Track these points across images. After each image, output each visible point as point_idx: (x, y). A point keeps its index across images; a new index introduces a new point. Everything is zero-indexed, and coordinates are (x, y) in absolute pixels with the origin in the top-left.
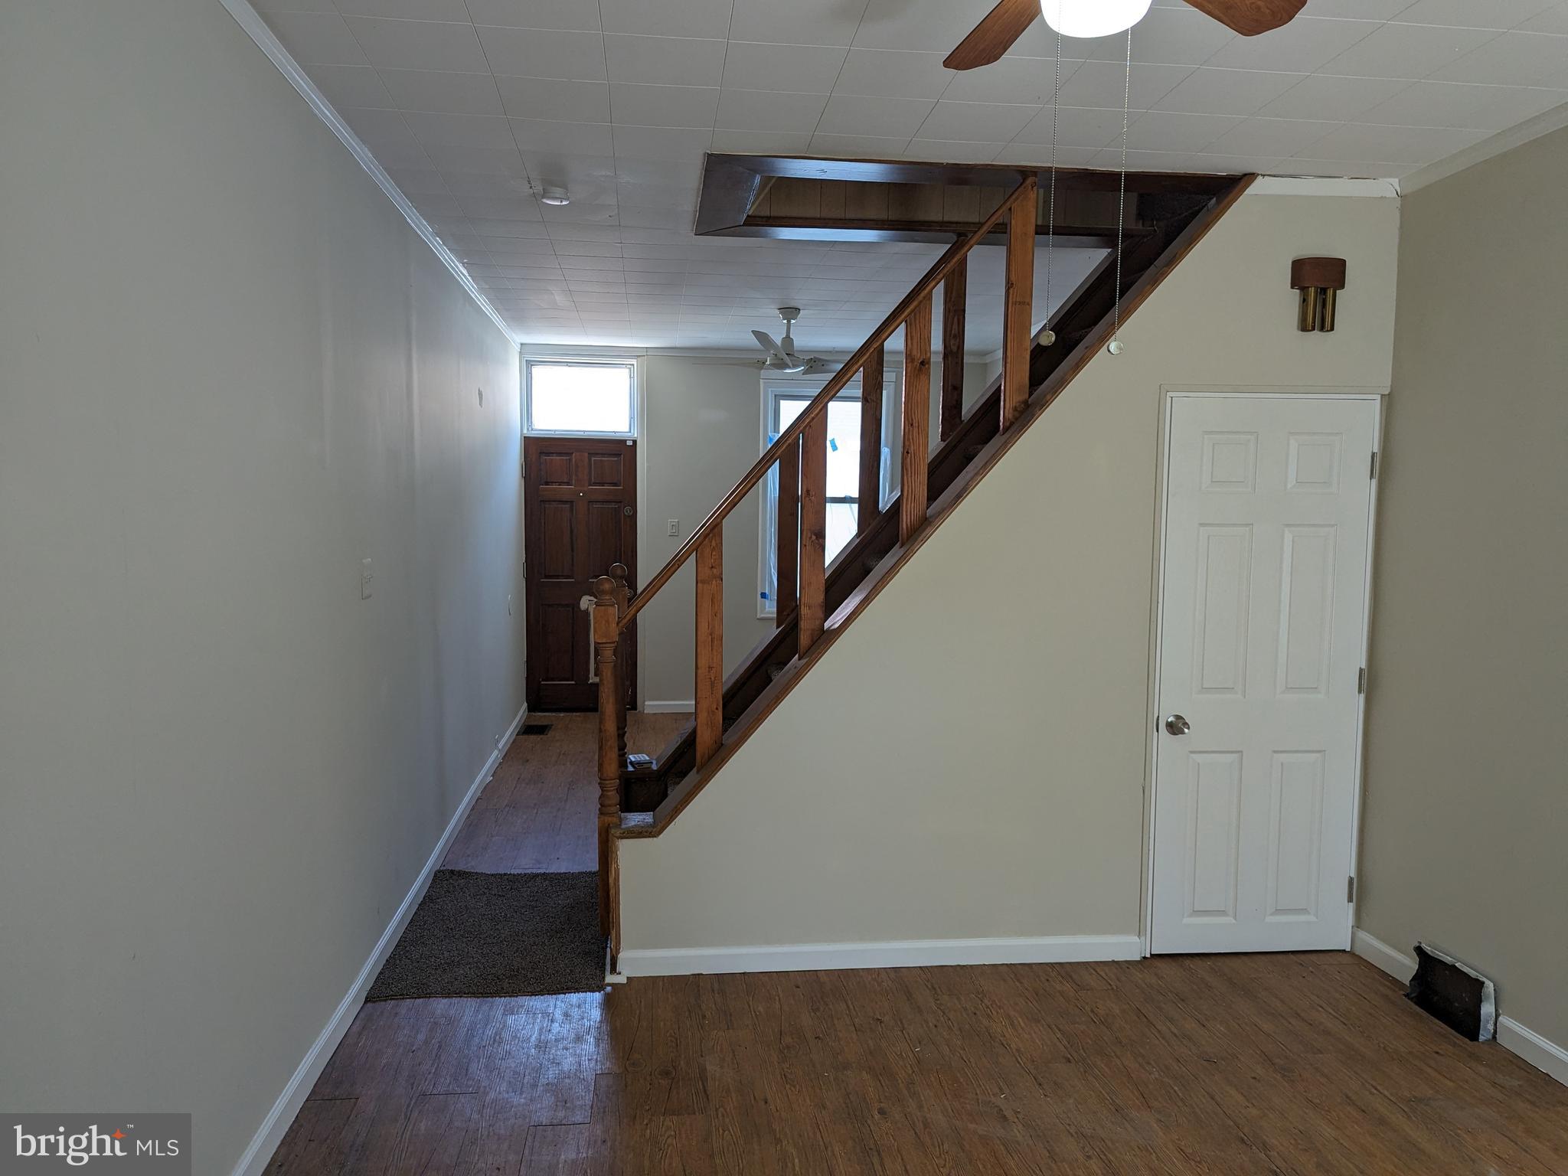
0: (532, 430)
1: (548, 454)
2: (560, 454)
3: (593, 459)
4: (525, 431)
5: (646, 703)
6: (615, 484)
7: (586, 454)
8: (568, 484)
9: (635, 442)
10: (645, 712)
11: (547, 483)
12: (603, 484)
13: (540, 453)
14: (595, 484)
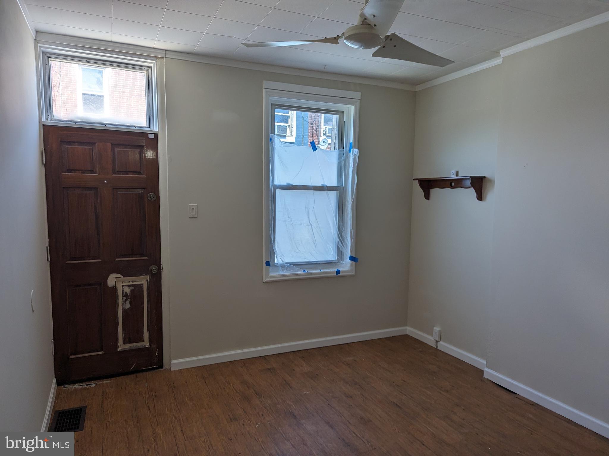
0: (51, 120)
1: (69, 143)
2: (81, 143)
3: (116, 149)
4: (44, 120)
5: (173, 362)
6: (139, 173)
7: (109, 145)
8: (92, 171)
9: (156, 135)
10: (172, 369)
11: (69, 171)
12: (127, 172)
13: (61, 141)
14: (119, 172)
